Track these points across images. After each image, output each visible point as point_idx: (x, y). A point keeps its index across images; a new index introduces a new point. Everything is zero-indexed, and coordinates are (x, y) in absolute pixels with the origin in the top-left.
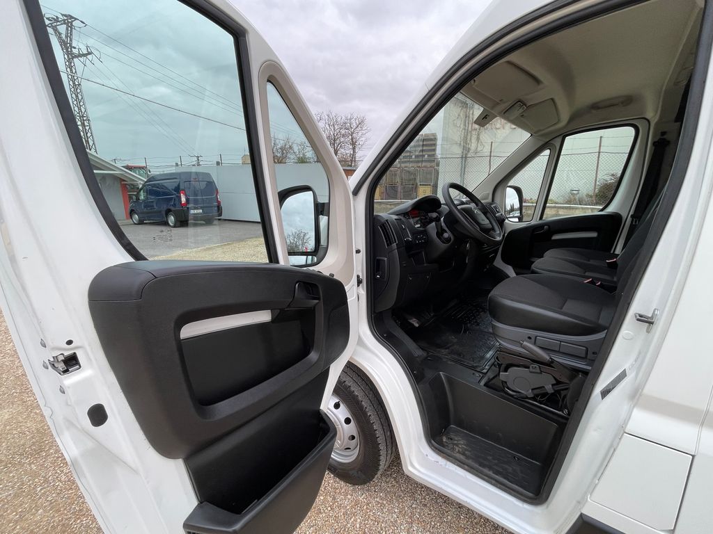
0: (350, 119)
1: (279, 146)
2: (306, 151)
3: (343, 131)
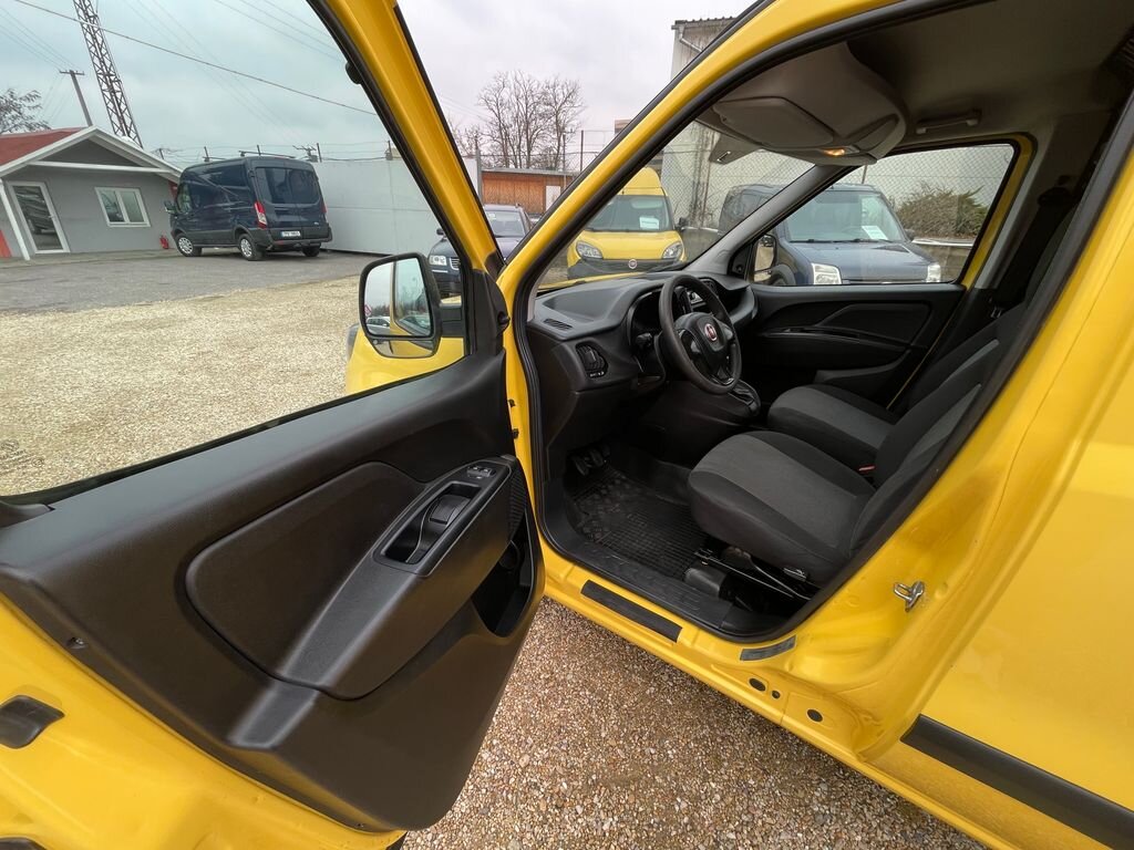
0: (554, 87)
3: (541, 109)
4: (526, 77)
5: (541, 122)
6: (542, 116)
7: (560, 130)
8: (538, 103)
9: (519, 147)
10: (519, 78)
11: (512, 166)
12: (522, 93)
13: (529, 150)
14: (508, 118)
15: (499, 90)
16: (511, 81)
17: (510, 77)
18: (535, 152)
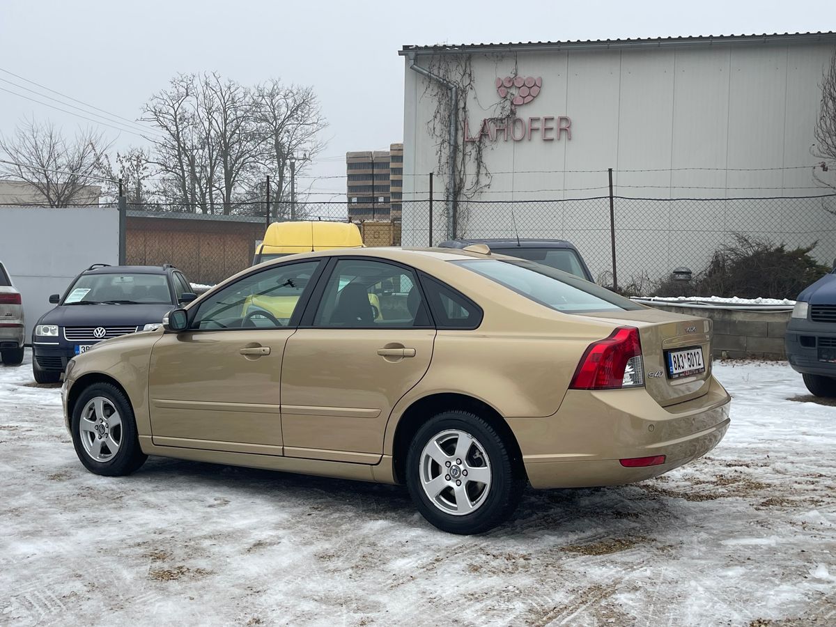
0: (272, 96)
1: (62, 161)
2: (145, 174)
3: (252, 126)
4: (224, 82)
5: (250, 145)
6: (252, 136)
7: (282, 155)
8: (245, 118)
9: (210, 181)
10: (213, 82)
11: (199, 210)
12: (217, 103)
13: (229, 186)
14: (191, 138)
15: (179, 98)
16: (198, 85)
17: (196, 82)
18: (240, 190)
